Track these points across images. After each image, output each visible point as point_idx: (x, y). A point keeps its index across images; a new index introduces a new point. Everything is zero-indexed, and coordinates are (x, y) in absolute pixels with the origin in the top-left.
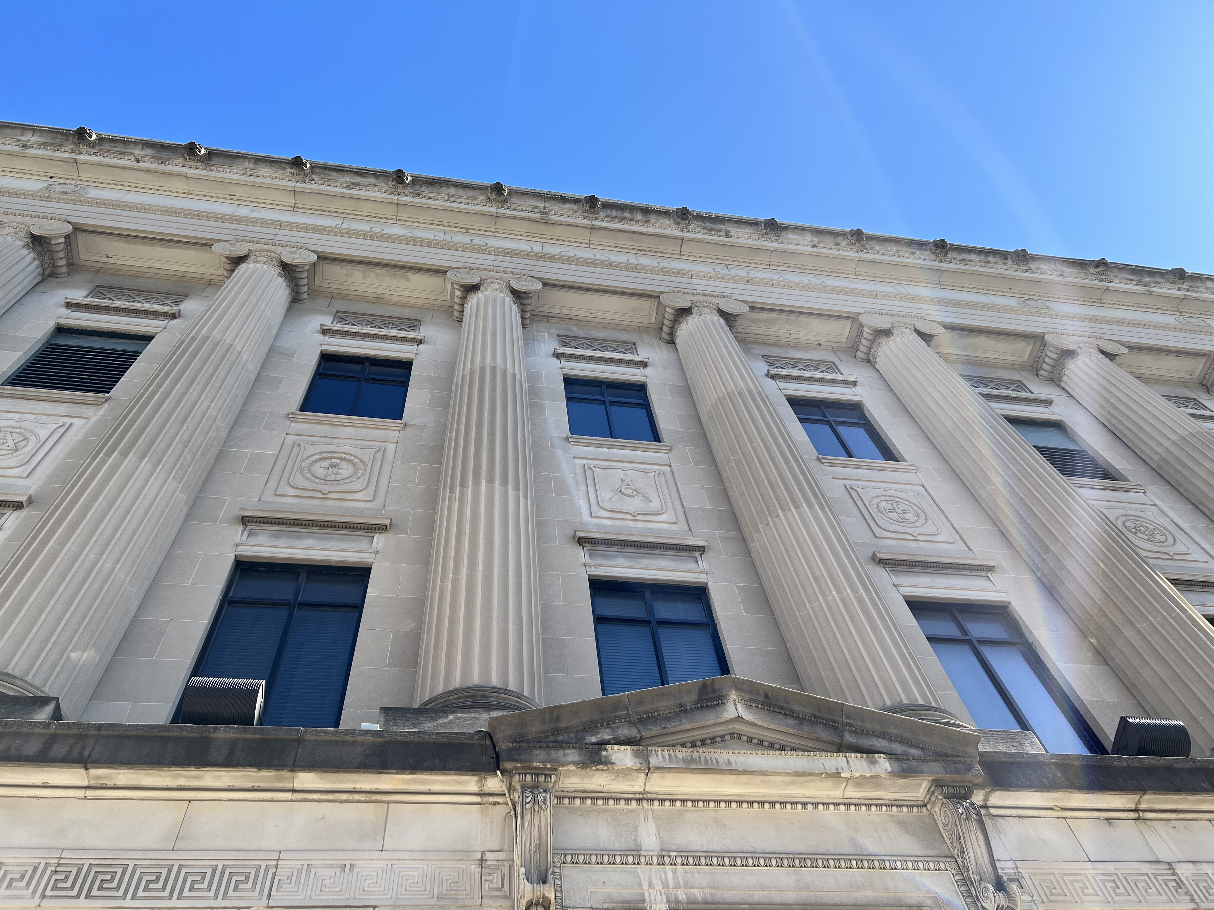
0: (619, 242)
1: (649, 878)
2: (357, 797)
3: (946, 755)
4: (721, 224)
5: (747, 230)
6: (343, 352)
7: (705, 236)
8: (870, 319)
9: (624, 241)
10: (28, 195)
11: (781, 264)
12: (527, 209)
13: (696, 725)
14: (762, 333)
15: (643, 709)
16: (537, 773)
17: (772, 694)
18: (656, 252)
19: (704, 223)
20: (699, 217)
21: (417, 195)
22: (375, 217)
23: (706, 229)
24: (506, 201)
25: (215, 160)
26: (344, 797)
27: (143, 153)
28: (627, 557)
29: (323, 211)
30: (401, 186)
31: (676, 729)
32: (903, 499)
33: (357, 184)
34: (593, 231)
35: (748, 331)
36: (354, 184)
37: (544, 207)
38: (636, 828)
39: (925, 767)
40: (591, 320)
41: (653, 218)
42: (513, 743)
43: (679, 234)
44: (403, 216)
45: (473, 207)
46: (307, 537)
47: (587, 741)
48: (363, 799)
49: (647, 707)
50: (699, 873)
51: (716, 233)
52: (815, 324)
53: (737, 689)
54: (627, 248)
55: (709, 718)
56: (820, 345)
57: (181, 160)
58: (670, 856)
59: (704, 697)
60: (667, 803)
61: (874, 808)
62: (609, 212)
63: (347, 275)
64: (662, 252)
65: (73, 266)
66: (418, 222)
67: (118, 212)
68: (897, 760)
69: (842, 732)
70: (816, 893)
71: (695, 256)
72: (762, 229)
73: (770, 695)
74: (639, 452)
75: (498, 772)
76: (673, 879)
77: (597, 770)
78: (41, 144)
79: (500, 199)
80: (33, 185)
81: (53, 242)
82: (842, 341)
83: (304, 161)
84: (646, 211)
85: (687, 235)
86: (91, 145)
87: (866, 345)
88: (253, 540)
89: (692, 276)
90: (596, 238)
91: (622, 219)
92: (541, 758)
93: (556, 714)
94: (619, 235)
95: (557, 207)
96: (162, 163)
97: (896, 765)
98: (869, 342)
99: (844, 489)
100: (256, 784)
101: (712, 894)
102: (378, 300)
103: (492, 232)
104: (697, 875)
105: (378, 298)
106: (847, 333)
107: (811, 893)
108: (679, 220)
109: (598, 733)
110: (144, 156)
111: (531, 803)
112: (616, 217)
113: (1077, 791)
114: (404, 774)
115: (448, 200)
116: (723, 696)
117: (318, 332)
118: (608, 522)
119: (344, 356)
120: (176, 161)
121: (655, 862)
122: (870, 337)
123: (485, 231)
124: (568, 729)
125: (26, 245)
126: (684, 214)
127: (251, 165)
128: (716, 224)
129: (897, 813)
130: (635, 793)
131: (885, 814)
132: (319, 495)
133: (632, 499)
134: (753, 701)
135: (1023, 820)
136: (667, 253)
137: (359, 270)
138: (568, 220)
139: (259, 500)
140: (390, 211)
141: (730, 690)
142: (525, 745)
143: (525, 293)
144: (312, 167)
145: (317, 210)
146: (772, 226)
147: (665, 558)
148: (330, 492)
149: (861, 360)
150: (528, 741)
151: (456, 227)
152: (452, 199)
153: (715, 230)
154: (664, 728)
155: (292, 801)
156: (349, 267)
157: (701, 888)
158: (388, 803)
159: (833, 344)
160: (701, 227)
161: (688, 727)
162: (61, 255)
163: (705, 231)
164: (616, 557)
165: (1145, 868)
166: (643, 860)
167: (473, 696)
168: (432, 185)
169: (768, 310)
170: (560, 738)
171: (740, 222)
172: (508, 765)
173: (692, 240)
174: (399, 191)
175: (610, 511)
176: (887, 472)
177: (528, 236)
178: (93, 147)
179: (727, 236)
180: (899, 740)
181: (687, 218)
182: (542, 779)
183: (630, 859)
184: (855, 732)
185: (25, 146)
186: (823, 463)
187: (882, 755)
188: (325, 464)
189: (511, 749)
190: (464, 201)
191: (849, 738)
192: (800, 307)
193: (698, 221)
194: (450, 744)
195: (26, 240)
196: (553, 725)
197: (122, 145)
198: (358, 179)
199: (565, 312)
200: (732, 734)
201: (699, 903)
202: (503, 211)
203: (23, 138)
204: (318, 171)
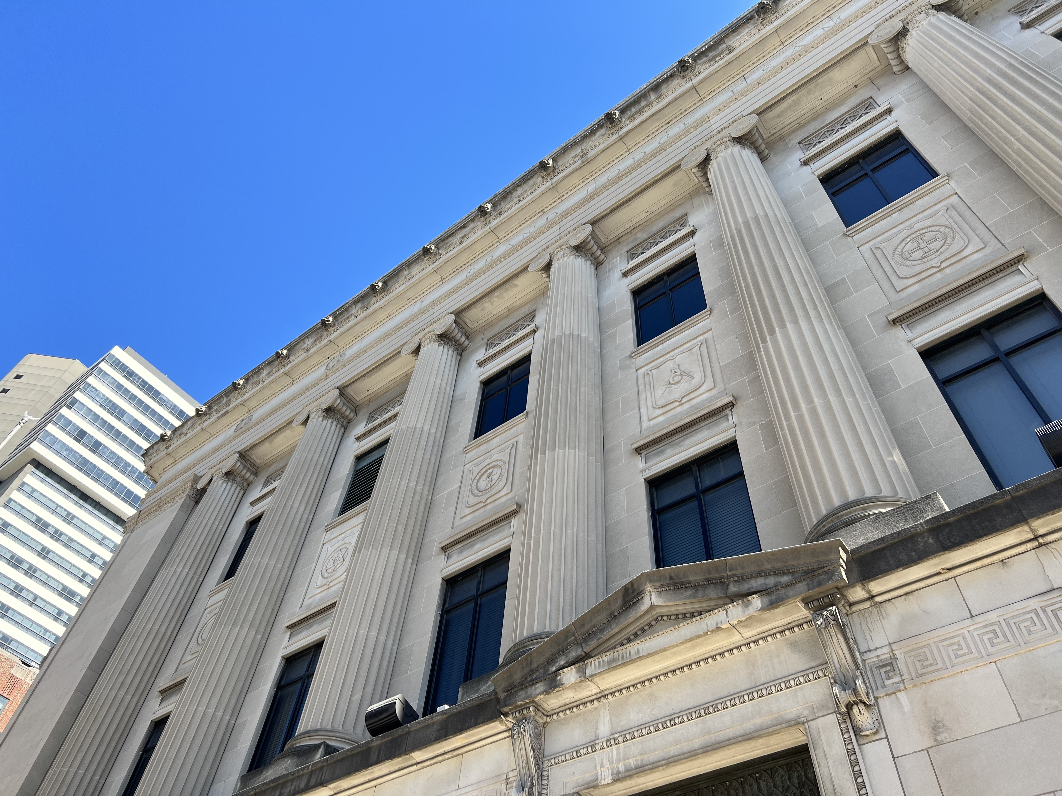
0: (649, 131)
1: (602, 760)
2: (446, 756)
3: (813, 570)
4: (721, 44)
5: (745, 32)
6: (492, 374)
7: (712, 68)
8: (879, 35)
9: (652, 126)
10: (320, 380)
11: (793, 33)
12: (570, 163)
13: (622, 625)
14: (794, 118)
15: (585, 630)
16: (520, 709)
17: (675, 574)
18: (681, 114)
19: (707, 56)
20: (699, 56)
21: (500, 213)
22: (486, 249)
23: (710, 60)
24: (554, 169)
25: (390, 284)
26: (440, 758)
27: (357, 309)
28: (673, 445)
29: (457, 269)
30: (487, 216)
31: (608, 636)
32: (930, 227)
33: (465, 236)
34: (624, 139)
35: (781, 127)
36: (463, 237)
37: (582, 151)
38: (597, 722)
39: (791, 592)
40: (650, 217)
41: (664, 89)
42: (506, 692)
43: (689, 85)
44: (501, 235)
45: (537, 192)
46: (477, 543)
47: (550, 672)
48: (450, 756)
49: (587, 627)
50: (634, 745)
51: (719, 58)
52: (837, 74)
53: (651, 581)
54: (657, 130)
55: (633, 615)
56: (856, 86)
57: (374, 299)
58: (614, 738)
59: (627, 599)
60: (617, 694)
61: (769, 639)
62: (629, 113)
63: (482, 310)
64: (686, 110)
65: (356, 408)
66: (512, 232)
67: (358, 360)
68: (768, 594)
69: (728, 585)
70: (716, 734)
71: (714, 91)
72: (757, 19)
73: (673, 575)
74: (687, 332)
75: (502, 716)
76: (617, 756)
77: (557, 691)
78: (316, 341)
79: (550, 171)
80: (321, 371)
81: (335, 405)
82: (875, 66)
83: (428, 247)
84: (656, 88)
85: (696, 81)
86: (333, 325)
87: (892, 58)
88: (450, 562)
89: (709, 118)
90: (630, 142)
91: (640, 111)
92: (522, 697)
93: (529, 659)
94: (644, 125)
95: (590, 143)
96: (367, 308)
97: (766, 600)
98: (895, 53)
99: (870, 252)
100: (400, 766)
101: (642, 760)
102: (510, 311)
103: (559, 199)
104: (632, 747)
105: (509, 310)
106: (875, 56)
107: (712, 735)
108: (683, 74)
109: (557, 662)
110: (357, 311)
111: (517, 734)
112: (636, 113)
113: (947, 552)
114: (457, 735)
115: (520, 201)
116: (641, 592)
117: (477, 368)
118: (661, 419)
119: (494, 376)
120: (372, 302)
121: (605, 746)
122: (890, 49)
123: (554, 202)
124: (538, 668)
125: (324, 418)
126: (683, 66)
127: (407, 272)
128: (717, 48)
129: (791, 635)
130: (596, 694)
131: (781, 640)
132: (482, 505)
133: (679, 385)
134: (662, 586)
135: (910, 597)
136: (690, 108)
137: (486, 302)
138: (602, 147)
139: (453, 528)
140: (492, 238)
141: (646, 584)
142: (513, 691)
143: (584, 242)
144: (437, 246)
145: (454, 272)
146: (763, 10)
147: (702, 430)
148: (487, 499)
149: (900, 73)
150: (515, 687)
151: (535, 215)
152: (521, 198)
153: (717, 55)
154: (599, 639)
155: (418, 770)
156: (479, 305)
157: (634, 757)
158: (462, 754)
159: (869, 75)
160: (704, 63)
161: (616, 630)
162: (344, 408)
163: (709, 64)
164: (665, 450)
165: (1035, 603)
166: (597, 747)
167: (518, 649)
168: (506, 197)
169: (783, 98)
170: (534, 676)
171: (735, 28)
172: (506, 709)
173: (701, 82)
174: (489, 220)
175: (662, 407)
176: (916, 203)
177: (583, 182)
178: (334, 325)
179: (730, 52)
180: (772, 573)
181: (688, 68)
182: (525, 712)
183: (589, 749)
184: (738, 581)
185: (308, 350)
186: (849, 236)
187: (754, 596)
188: (485, 477)
189: (506, 697)
190: (529, 193)
191: (733, 589)
192: (809, 74)
193: (701, 59)
194: (481, 704)
195: (322, 415)
196: (528, 669)
197: (346, 313)
198: (464, 231)
199: (627, 226)
200: (656, 619)
201: (633, 770)
202: (556, 178)
203: (305, 346)
204: (441, 245)
